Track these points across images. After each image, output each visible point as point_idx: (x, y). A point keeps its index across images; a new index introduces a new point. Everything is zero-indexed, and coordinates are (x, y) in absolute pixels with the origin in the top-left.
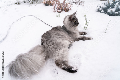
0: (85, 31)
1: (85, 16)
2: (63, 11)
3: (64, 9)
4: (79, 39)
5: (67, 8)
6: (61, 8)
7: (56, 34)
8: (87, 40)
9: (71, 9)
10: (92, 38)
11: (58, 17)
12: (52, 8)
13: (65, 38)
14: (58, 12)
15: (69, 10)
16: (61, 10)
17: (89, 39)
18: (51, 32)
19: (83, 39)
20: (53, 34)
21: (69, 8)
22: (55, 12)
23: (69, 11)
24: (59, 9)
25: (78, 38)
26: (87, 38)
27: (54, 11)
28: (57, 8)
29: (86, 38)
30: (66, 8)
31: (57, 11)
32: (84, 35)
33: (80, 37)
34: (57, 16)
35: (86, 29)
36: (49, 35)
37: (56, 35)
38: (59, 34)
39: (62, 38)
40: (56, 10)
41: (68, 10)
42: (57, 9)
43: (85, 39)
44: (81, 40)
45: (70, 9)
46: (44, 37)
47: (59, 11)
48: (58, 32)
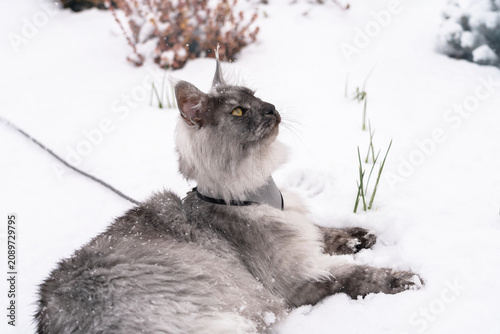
0: (361, 220)
1: (362, 96)
2: (198, 56)
3: (206, 43)
4: (324, 289)
5: (228, 34)
6: (180, 32)
7: (151, 273)
8: (381, 295)
9: (259, 37)
10: (415, 279)
11: (165, 103)
12: (113, 34)
13: (217, 298)
14: (165, 67)
15: (241, 44)
16: (182, 53)
17: (395, 283)
18: (113, 256)
19: (354, 285)
20: (122, 269)
21: (246, 34)
22: (139, 64)
23: (244, 51)
24: (167, 43)
25: (317, 284)
26: (381, 278)
27: (134, 57)
28: (152, 36)
29: (374, 277)
30: (218, 33)
31: (157, 60)
32: (359, 248)
33: (332, 270)
34: (156, 103)
35: (368, 200)
36: (98, 281)
37: (150, 280)
38: (170, 266)
39: (194, 299)
40: (149, 48)
41: (234, 44)
42: (153, 43)
43: (365, 286)
44: (341, 299)
45: (248, 39)
46: (60, 294)
47: (169, 56)
48: (168, 249)
